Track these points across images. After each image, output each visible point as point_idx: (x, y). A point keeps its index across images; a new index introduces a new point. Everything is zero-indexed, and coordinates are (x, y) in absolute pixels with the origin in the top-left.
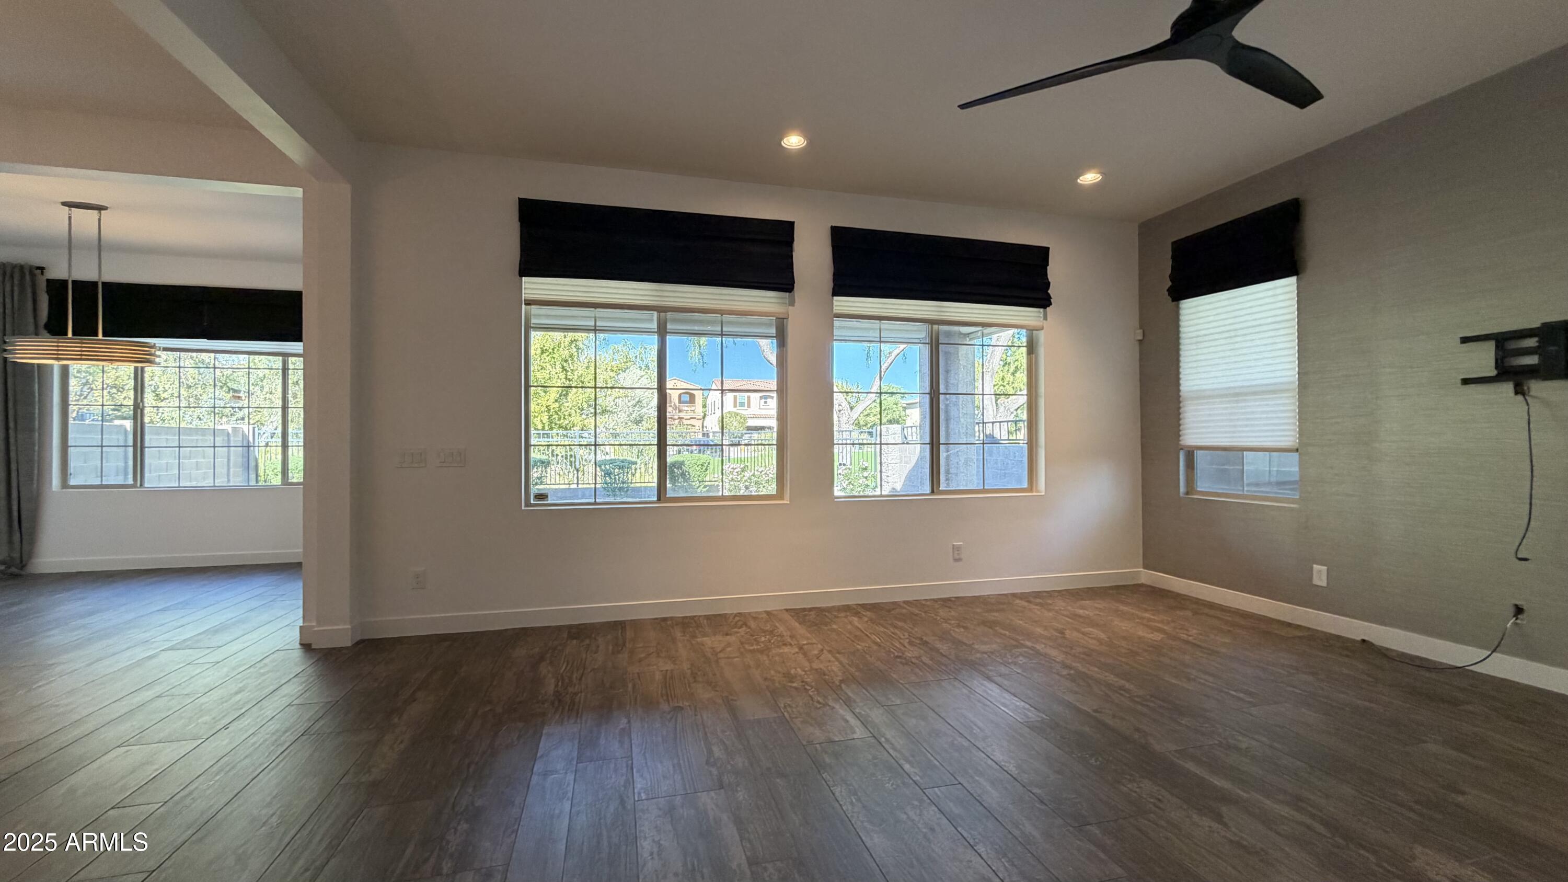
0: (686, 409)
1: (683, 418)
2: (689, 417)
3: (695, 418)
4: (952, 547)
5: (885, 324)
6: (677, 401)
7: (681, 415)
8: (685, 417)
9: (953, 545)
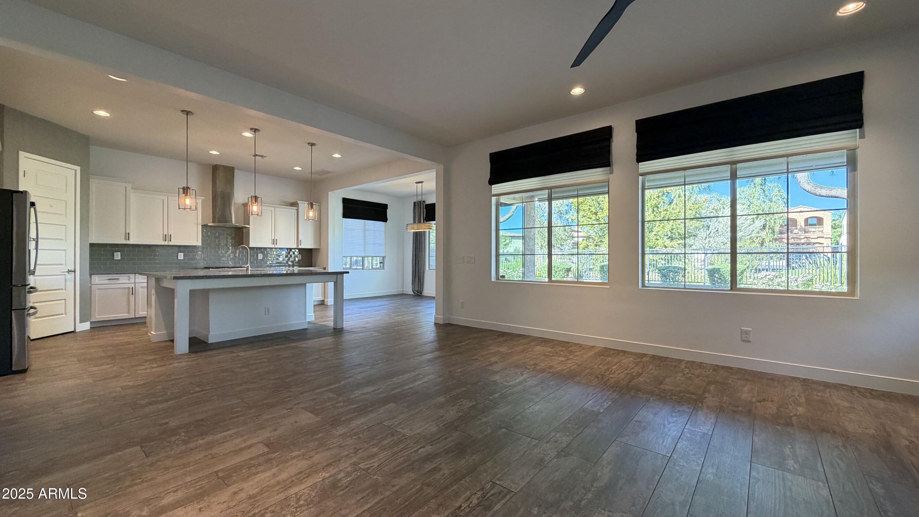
0: (813, 230)
1: (810, 238)
2: (816, 237)
3: (823, 237)
4: (740, 331)
5: (688, 172)
6: (803, 224)
7: (807, 235)
8: (812, 237)
9: (742, 330)
